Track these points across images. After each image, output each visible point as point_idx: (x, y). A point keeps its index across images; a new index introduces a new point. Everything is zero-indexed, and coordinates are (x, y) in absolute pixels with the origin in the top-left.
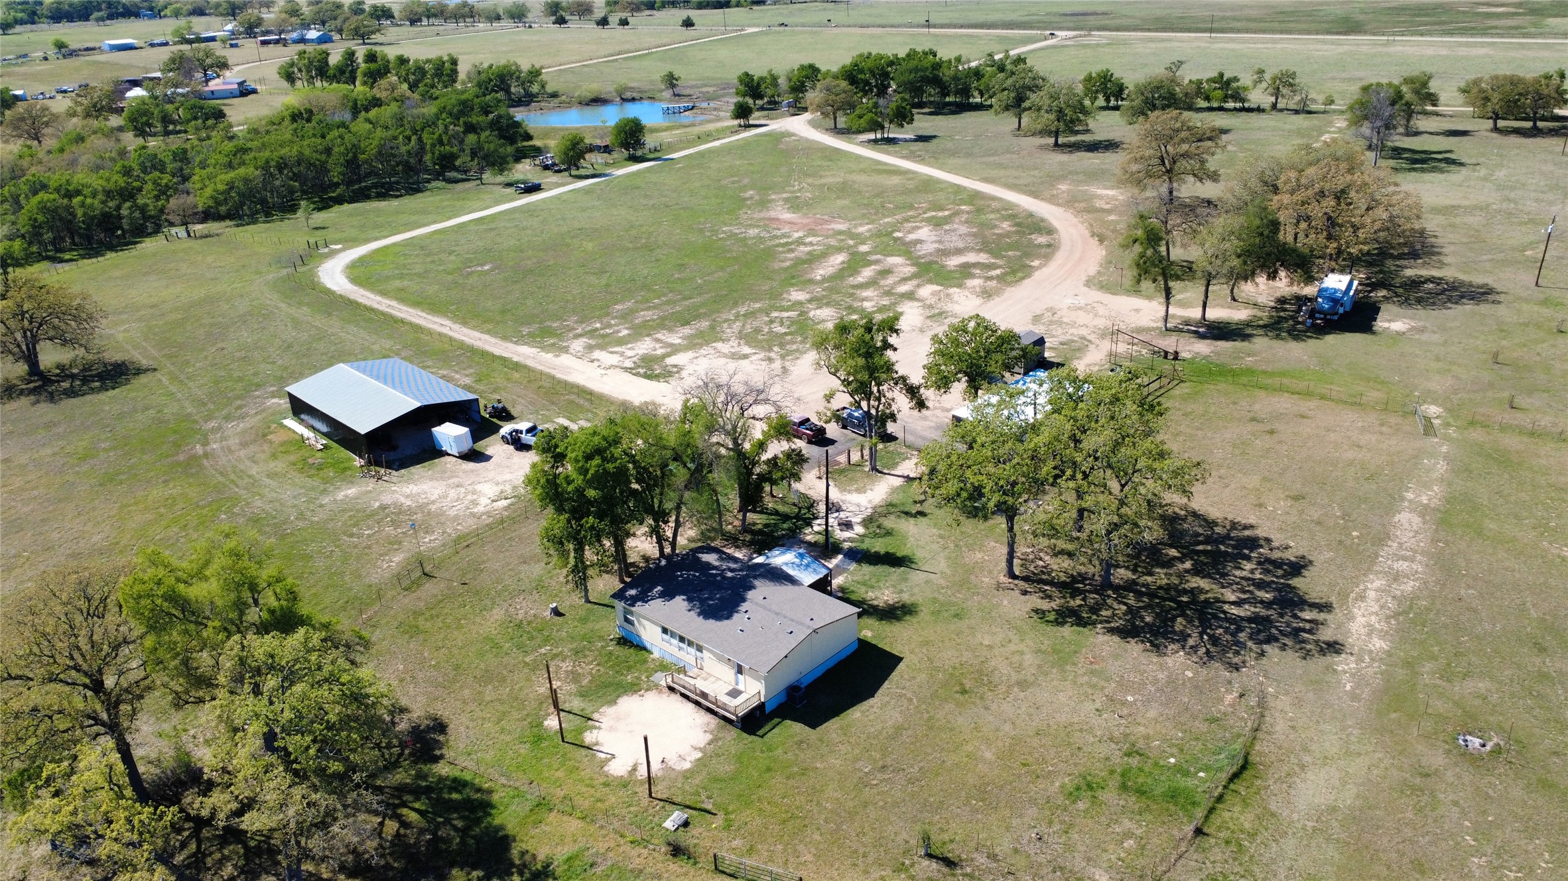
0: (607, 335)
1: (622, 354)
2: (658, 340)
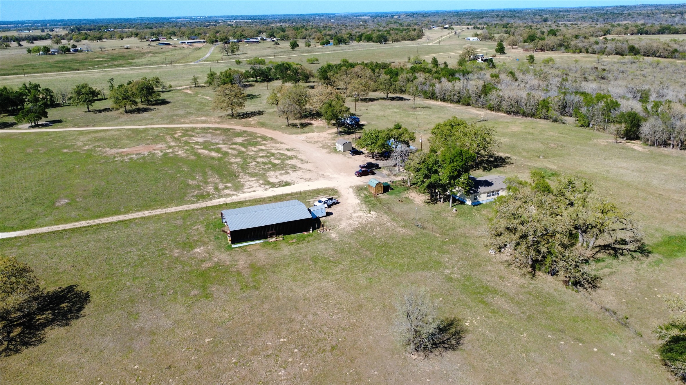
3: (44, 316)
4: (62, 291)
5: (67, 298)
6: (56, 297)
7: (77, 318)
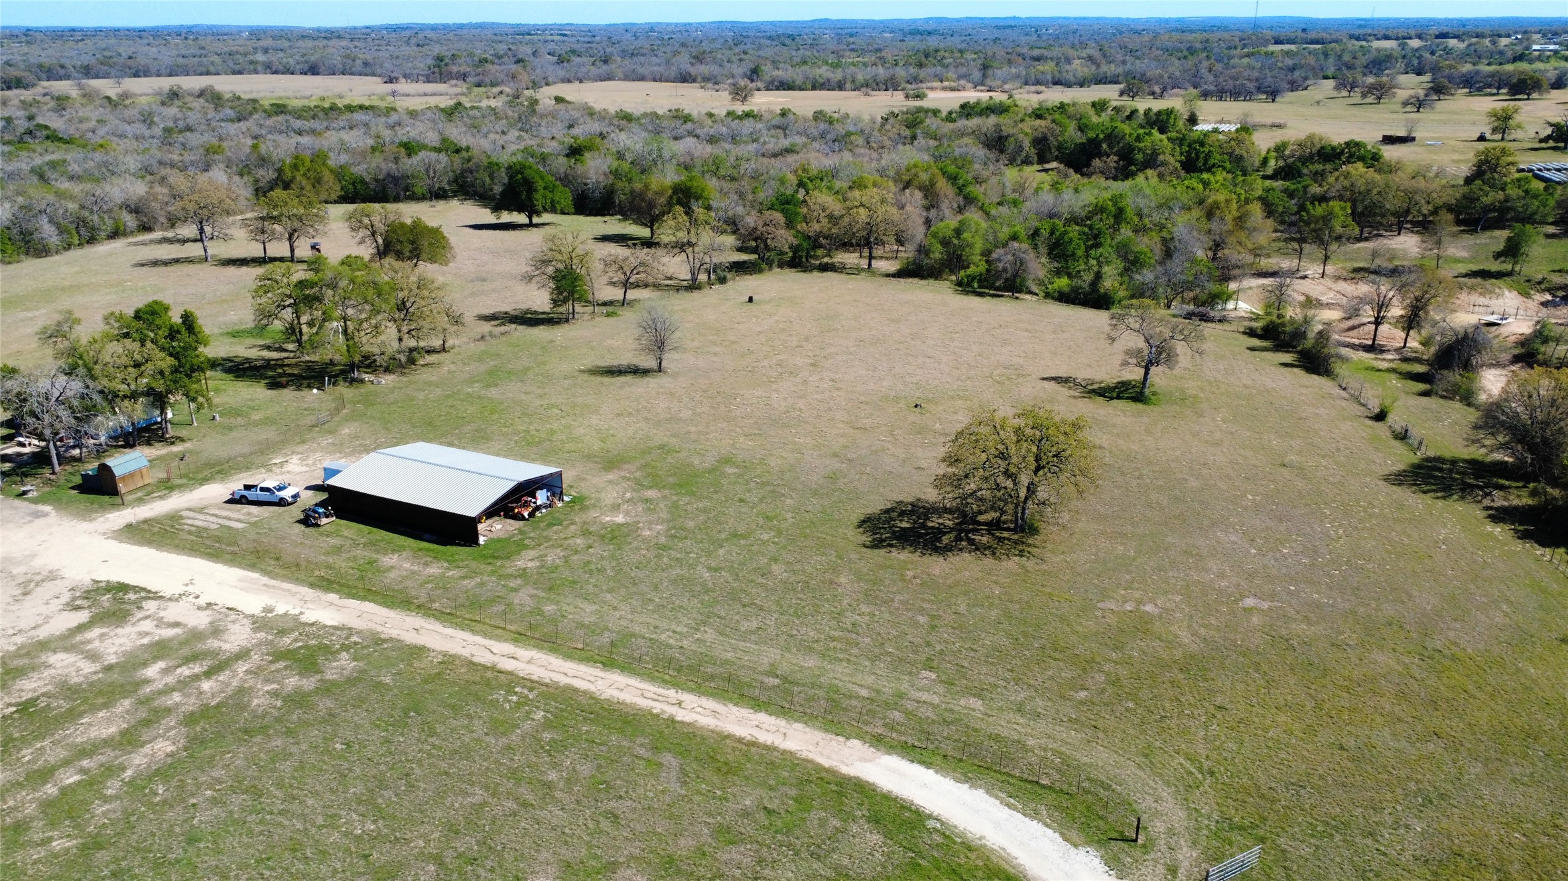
0: (187, 661)
1: (160, 623)
2: (93, 657)
3: (940, 521)
4: (891, 546)
5: (894, 533)
6: (906, 541)
7: (901, 502)
